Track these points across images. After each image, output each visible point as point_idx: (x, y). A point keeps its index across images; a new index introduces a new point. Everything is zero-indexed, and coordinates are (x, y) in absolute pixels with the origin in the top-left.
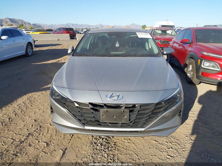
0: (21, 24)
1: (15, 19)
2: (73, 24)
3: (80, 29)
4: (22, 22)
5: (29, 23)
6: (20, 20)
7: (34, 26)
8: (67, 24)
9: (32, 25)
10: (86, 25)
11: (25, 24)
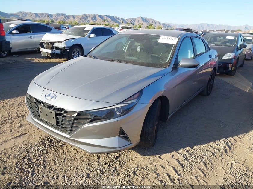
0: (151, 23)
1: (146, 18)
2: (208, 25)
3: (215, 31)
4: (153, 21)
5: (159, 22)
6: (152, 19)
7: (163, 26)
8: (201, 24)
9: (162, 25)
10: (225, 26)
11: (155, 23)
